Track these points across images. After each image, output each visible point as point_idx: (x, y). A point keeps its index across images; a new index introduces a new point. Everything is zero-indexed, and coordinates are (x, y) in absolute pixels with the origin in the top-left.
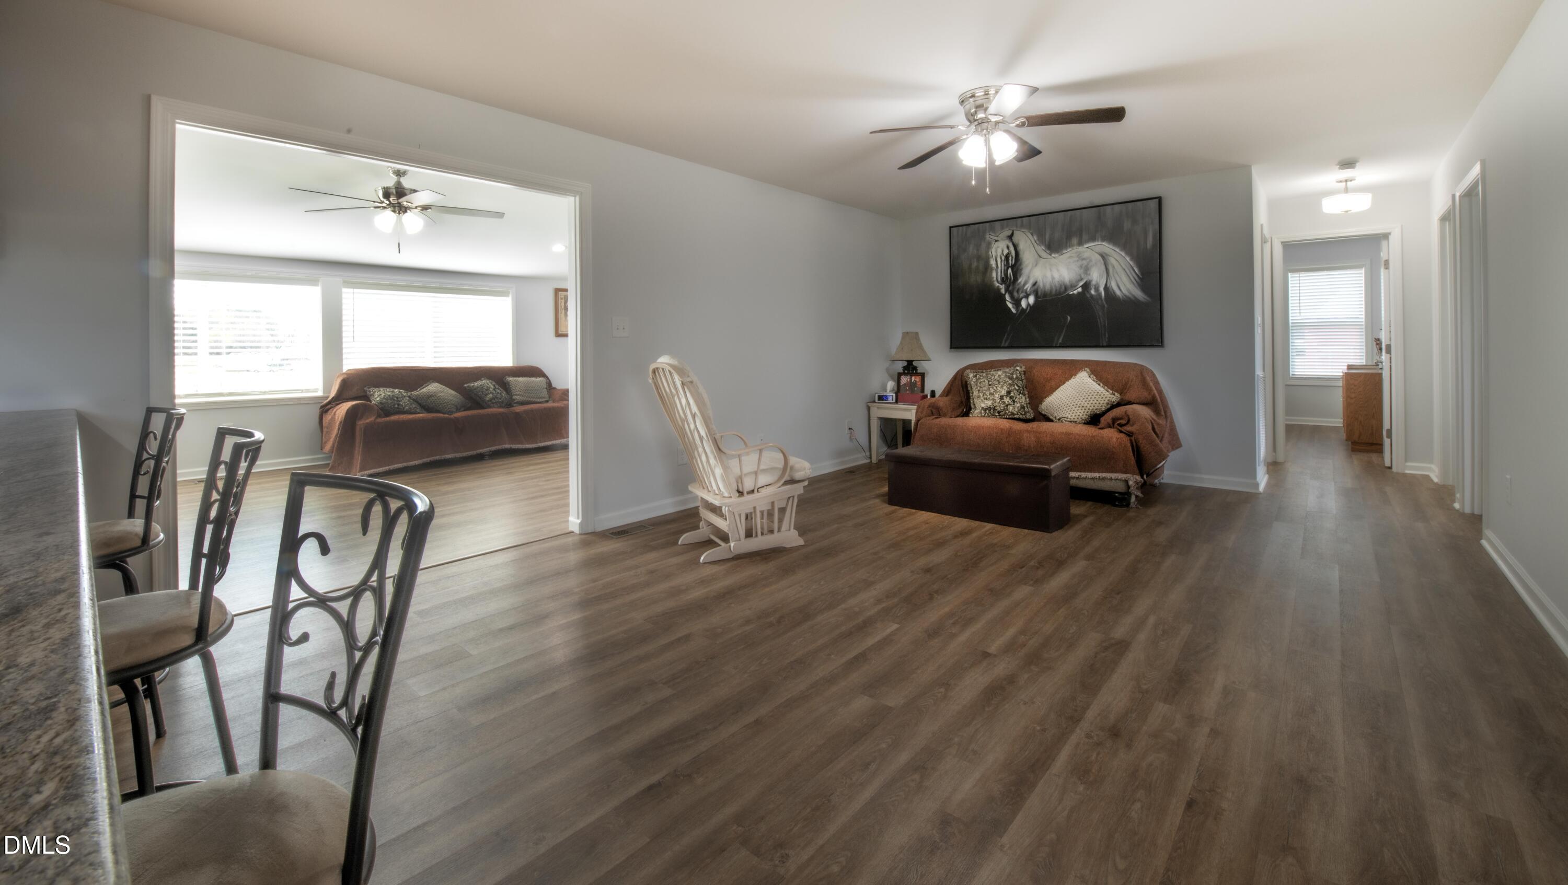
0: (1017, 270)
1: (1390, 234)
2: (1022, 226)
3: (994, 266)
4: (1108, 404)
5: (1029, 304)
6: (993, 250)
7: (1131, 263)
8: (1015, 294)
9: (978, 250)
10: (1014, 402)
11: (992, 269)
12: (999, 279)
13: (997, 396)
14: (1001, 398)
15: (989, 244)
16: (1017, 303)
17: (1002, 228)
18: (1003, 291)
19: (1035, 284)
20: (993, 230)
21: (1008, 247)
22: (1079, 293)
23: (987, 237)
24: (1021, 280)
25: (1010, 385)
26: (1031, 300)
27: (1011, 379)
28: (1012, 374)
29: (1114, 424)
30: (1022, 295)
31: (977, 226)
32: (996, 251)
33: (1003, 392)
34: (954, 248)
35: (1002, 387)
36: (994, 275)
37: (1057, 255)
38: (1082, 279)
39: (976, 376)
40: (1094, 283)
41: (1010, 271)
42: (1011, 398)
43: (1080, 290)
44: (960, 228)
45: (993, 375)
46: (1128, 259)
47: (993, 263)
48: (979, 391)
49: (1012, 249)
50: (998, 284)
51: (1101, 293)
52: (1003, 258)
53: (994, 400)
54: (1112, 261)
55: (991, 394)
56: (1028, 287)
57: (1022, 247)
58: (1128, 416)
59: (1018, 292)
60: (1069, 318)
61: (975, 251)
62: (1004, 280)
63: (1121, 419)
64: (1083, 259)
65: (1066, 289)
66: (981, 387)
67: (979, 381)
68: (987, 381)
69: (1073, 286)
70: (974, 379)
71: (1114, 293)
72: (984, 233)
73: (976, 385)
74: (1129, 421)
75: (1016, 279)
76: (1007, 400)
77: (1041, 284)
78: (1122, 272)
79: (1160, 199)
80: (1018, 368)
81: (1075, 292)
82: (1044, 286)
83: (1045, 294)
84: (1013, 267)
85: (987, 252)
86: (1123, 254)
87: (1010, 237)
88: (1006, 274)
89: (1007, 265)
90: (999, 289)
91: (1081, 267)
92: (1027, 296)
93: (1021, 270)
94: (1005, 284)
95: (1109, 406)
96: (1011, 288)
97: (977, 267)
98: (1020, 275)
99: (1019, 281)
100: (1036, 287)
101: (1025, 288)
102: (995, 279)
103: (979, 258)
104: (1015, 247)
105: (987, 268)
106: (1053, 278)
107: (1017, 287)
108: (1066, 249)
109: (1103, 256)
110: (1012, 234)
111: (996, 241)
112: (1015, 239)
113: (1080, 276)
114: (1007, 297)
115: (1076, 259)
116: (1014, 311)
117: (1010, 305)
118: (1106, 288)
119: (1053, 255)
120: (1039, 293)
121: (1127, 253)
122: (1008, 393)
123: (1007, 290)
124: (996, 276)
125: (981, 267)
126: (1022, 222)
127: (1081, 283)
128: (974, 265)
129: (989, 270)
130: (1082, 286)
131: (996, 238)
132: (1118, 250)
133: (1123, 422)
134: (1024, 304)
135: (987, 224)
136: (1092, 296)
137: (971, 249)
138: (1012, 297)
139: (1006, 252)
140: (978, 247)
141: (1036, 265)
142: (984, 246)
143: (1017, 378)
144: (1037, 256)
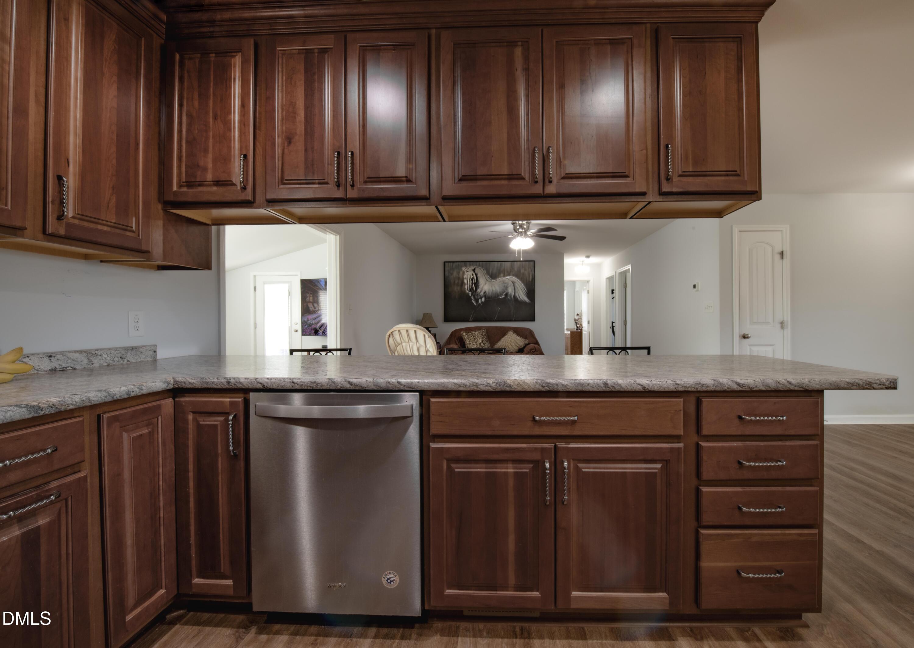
0: (477, 286)
1: (590, 281)
2: (479, 266)
3: (466, 283)
4: (524, 344)
5: (482, 302)
6: (466, 275)
7: (524, 286)
8: (476, 297)
9: (458, 275)
10: (485, 345)
11: (465, 284)
12: (469, 289)
13: (478, 343)
14: (480, 344)
15: (464, 273)
16: (477, 301)
17: (470, 265)
18: (470, 295)
19: (485, 292)
20: (466, 266)
21: (473, 275)
22: (503, 298)
23: (463, 269)
24: (479, 290)
25: (483, 338)
26: (483, 299)
27: (482, 335)
28: (482, 333)
29: (530, 351)
30: (479, 297)
31: (458, 263)
32: (467, 276)
33: (480, 341)
34: (447, 273)
35: (479, 339)
36: (466, 287)
37: (494, 281)
38: (504, 292)
39: (467, 334)
40: (509, 293)
41: (473, 286)
42: (484, 344)
43: (504, 296)
44: (450, 263)
45: (474, 334)
46: (523, 284)
47: (465, 281)
48: (470, 341)
49: (475, 276)
50: (468, 292)
51: (512, 299)
52: (471, 280)
53: (477, 345)
54: (516, 285)
55: (475, 342)
56: (482, 294)
57: (479, 275)
58: (535, 348)
59: (477, 295)
60: (499, 308)
61: (457, 275)
62: (471, 290)
63: (533, 349)
64: (505, 283)
65: (498, 296)
66: (470, 339)
67: (469, 337)
68: (473, 337)
69: (501, 295)
70: (466, 336)
71: (517, 299)
72: (462, 267)
73: (468, 338)
74: (536, 350)
75: (476, 290)
76: (482, 345)
77: (487, 293)
78: (520, 290)
79: (534, 261)
80: (484, 330)
81: (502, 297)
82: (489, 293)
83: (489, 298)
84: (475, 284)
85: (463, 276)
86: (521, 282)
87: (474, 270)
88: (472, 287)
89: (472, 283)
90: (468, 294)
91: (504, 286)
92: (481, 298)
93: (479, 285)
94: (471, 292)
95: (525, 345)
96: (474, 294)
97: (458, 283)
98: (478, 288)
99: (478, 291)
100: (485, 294)
101: (481, 294)
102: (467, 289)
103: (459, 278)
104: (476, 275)
105: (463, 283)
106: (493, 290)
107: (477, 294)
108: (498, 278)
109: (513, 283)
110: (475, 269)
111: (467, 271)
112: (476, 271)
113: (504, 290)
114: (472, 298)
115: (502, 283)
116: (475, 304)
117: (474, 302)
118: (514, 296)
119: (493, 280)
120: (487, 296)
121: (522, 282)
122: (482, 341)
123: (472, 295)
124: (467, 287)
125: (460, 282)
126: (479, 264)
127: (504, 294)
128: (457, 281)
129: (464, 285)
130: (505, 295)
131: (467, 270)
132: (519, 281)
133: (534, 351)
134: (480, 301)
135: (463, 263)
136: (508, 299)
137: (455, 274)
138: (474, 298)
139: (472, 277)
140: (458, 273)
141: (485, 284)
142: (461, 273)
143: (484, 335)
144: (486, 280)
